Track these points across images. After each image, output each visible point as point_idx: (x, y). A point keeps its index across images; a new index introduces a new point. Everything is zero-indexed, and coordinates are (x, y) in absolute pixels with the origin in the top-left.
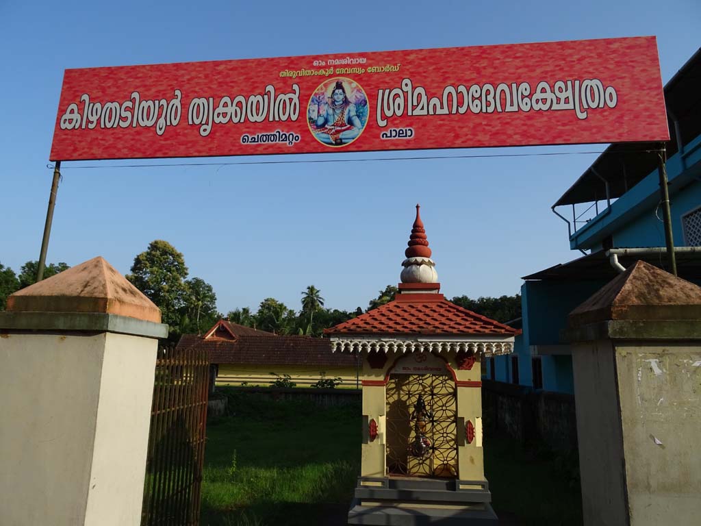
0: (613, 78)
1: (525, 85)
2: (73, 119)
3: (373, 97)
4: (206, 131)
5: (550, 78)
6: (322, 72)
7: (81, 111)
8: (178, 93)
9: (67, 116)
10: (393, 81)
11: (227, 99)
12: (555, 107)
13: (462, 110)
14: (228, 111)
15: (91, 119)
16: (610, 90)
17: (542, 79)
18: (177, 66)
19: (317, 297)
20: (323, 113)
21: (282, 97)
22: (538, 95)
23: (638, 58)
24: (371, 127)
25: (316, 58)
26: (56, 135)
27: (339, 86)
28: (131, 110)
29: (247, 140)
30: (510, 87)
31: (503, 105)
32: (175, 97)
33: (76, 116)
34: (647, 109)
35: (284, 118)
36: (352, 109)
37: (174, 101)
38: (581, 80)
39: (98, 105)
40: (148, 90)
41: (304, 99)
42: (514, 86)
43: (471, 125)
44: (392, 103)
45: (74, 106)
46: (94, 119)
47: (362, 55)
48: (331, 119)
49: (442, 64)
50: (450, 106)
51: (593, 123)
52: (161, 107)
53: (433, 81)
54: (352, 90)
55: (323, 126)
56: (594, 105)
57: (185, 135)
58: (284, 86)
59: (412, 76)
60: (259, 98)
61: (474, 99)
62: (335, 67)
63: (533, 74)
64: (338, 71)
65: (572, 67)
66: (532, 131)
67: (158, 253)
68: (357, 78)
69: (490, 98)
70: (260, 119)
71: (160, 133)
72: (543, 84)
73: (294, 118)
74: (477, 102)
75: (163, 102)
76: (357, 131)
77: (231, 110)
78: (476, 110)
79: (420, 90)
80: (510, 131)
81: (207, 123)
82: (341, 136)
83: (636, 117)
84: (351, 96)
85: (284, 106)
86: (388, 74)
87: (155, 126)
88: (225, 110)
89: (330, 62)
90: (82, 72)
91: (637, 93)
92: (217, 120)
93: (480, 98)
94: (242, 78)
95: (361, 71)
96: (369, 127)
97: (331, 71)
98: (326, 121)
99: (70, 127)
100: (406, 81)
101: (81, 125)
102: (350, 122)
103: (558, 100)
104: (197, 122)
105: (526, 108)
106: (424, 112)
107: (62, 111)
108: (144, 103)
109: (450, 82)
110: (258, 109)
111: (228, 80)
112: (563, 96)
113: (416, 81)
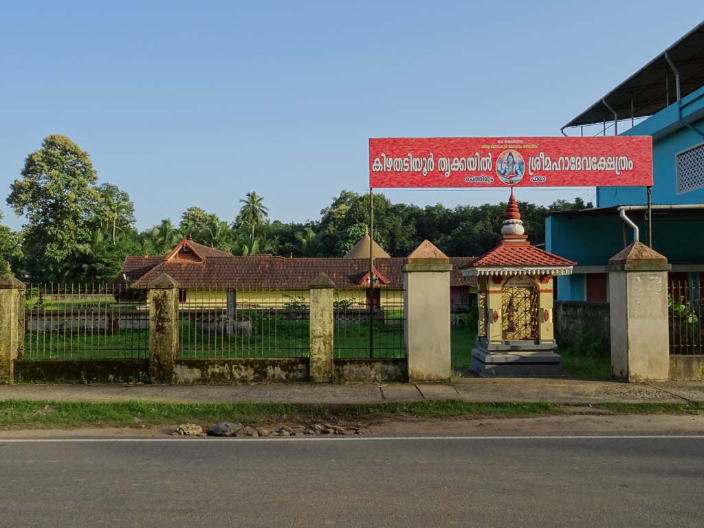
0: (632, 156)
1: (594, 158)
2: (379, 166)
3: (527, 161)
4: (447, 175)
5: (605, 154)
6: (502, 147)
7: (382, 162)
8: (431, 154)
9: (375, 164)
10: (535, 153)
11: (456, 159)
12: (607, 169)
13: (567, 169)
14: (458, 165)
15: (388, 166)
16: (631, 161)
17: (602, 155)
18: (429, 139)
19: (260, 205)
20: (503, 167)
21: (483, 158)
22: (600, 163)
23: (643, 147)
24: (526, 175)
25: (499, 139)
26: (371, 175)
27: (510, 154)
28: (409, 162)
29: (468, 179)
30: (588, 158)
31: (585, 167)
32: (430, 156)
33: (380, 165)
34: (645, 171)
35: (485, 169)
36: (517, 166)
37: (430, 159)
38: (619, 156)
39: (391, 159)
40: (416, 152)
41: (494, 160)
42: (590, 158)
43: (571, 176)
44: (535, 164)
45: (377, 159)
46: (390, 166)
47: (520, 138)
48: (507, 170)
49: (558, 146)
50: (562, 167)
51: (622, 177)
52: (424, 162)
53: (554, 154)
54: (517, 157)
55: (504, 174)
56: (623, 169)
57: (437, 176)
58: (484, 153)
59: (544, 150)
60: (472, 158)
61: (572, 163)
62: (508, 144)
63: (598, 153)
64: (510, 146)
65: (615, 150)
66: (597, 179)
67: (57, 152)
68: (519, 150)
69: (579, 163)
70: (474, 169)
71: (425, 175)
72: (602, 158)
73: (490, 170)
74: (573, 165)
75: (425, 159)
76: (520, 177)
77: (459, 164)
78: (573, 169)
79: (548, 158)
80: (588, 179)
81: (448, 171)
82: (512, 179)
83: (641, 175)
84: (517, 161)
85: (485, 163)
86: (533, 149)
87: (421, 171)
88: (456, 164)
89: (506, 141)
90: (380, 140)
91: (641, 163)
92: (453, 170)
93: (575, 163)
94: (463, 148)
95: (520, 147)
96: (525, 175)
97: (506, 146)
98: (505, 172)
99: (378, 170)
100: (542, 153)
101: (383, 170)
102: (516, 172)
103: (609, 165)
104: (443, 170)
105: (595, 169)
106: (550, 169)
107: (372, 162)
108: (414, 159)
109: (561, 155)
110: (472, 164)
111: (456, 148)
112: (610, 164)
113: (547, 154)
